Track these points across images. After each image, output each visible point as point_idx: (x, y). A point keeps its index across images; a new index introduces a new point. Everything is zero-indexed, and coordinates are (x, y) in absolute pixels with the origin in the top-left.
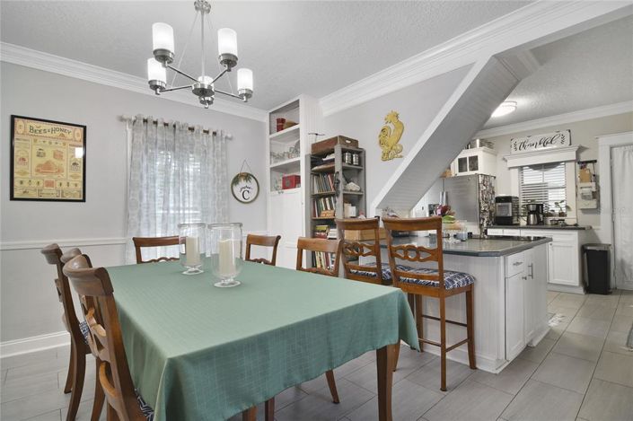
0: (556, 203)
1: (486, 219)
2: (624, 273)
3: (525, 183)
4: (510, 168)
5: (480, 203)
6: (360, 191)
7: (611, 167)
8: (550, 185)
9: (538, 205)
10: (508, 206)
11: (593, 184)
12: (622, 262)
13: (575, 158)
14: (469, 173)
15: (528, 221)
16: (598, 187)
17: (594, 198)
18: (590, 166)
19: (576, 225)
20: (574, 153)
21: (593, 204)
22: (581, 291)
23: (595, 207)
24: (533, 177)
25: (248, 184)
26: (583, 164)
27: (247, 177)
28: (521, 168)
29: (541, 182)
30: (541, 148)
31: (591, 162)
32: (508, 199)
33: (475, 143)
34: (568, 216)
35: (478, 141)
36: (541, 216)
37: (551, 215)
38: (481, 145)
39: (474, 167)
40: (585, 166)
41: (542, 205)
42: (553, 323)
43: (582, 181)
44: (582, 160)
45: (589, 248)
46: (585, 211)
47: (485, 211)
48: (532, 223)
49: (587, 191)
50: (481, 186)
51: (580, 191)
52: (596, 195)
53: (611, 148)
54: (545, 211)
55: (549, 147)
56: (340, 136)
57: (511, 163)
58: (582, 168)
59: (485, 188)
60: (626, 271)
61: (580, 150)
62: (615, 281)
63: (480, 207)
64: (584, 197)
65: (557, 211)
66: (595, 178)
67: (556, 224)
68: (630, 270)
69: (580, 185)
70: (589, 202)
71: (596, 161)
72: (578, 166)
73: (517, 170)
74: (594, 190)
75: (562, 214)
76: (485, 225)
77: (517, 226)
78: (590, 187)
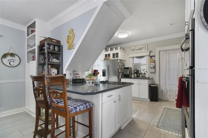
0: (143, 70)
1: (121, 75)
2: (163, 94)
3: (134, 63)
4: (130, 58)
5: (118, 69)
6: (60, 63)
7: (159, 58)
8: (142, 64)
9: (137, 71)
10: (128, 71)
11: (154, 64)
12: (162, 90)
13: (149, 55)
14: (116, 58)
15: (134, 76)
16: (155, 65)
17: (154, 68)
18: (153, 57)
19: (148, 77)
20: (149, 53)
21: (153, 70)
22: (149, 100)
23: (154, 71)
24: (137, 61)
25: (13, 58)
26: (151, 57)
27: (12, 55)
28: (133, 58)
29: (139, 63)
30: (139, 51)
31: (153, 56)
32: (128, 68)
33: (118, 48)
34: (146, 75)
35: (119, 48)
36: (138, 74)
37: (142, 74)
38: (120, 49)
39: (117, 57)
40: (152, 58)
41: (138, 70)
42: (134, 116)
43: (150, 62)
44: (151, 55)
45: (152, 86)
46: (151, 73)
47: (120, 72)
48: (135, 76)
49: (152, 66)
50: (119, 63)
51: (150, 66)
52: (154, 67)
53: (159, 52)
54: (140, 72)
55: (141, 51)
56: (49, 38)
57: (130, 56)
58: (151, 58)
59: (120, 64)
60: (163, 93)
61: (150, 52)
62: (160, 97)
63: (118, 71)
64: (151, 68)
65: (143, 73)
66: (154, 62)
67: (143, 77)
68: (164, 93)
69: (150, 64)
70: (152, 70)
71: (155, 56)
72: (150, 57)
73: (131, 58)
74: (154, 66)
75: (145, 74)
76: (120, 77)
77: (131, 78)
78: (153, 65)
